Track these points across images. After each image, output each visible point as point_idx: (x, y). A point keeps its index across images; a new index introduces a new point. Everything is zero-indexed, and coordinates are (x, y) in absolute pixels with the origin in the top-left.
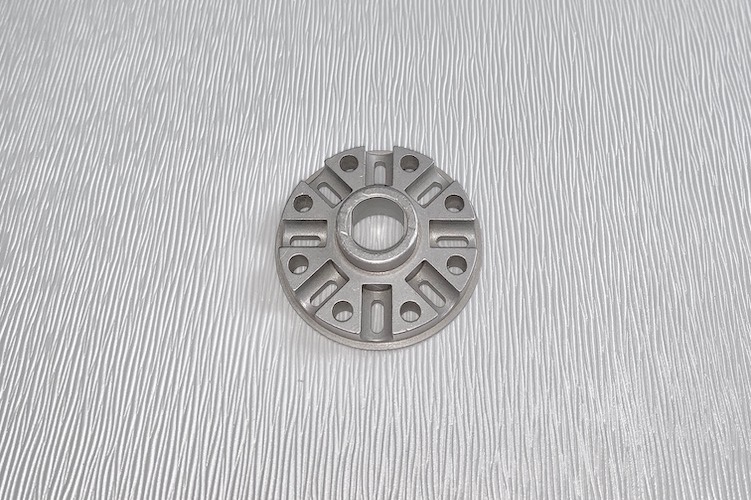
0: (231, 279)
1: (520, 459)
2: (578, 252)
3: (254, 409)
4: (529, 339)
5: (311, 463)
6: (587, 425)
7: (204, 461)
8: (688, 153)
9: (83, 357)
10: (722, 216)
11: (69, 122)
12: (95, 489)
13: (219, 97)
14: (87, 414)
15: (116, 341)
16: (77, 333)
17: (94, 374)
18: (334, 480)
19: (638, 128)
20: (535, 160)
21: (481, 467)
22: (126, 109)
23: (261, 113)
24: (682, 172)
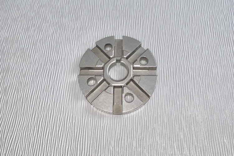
0: (66, 69)
1: (163, 126)
2: (181, 59)
3: (74, 111)
4: (165, 87)
5: (93, 128)
6: (184, 115)
7: (57, 128)
8: (217, 26)
9: (17, 95)
10: (229, 47)
11: (12, 18)
12: (21, 138)
13: (62, 9)
14: (18, 113)
15: (28, 89)
16: (15, 87)
17: (21, 99)
18: (101, 134)
19: (201, 18)
20: (167, 29)
21: (150, 129)
22: (31, 13)
23: (76, 14)
24: (216, 33)
